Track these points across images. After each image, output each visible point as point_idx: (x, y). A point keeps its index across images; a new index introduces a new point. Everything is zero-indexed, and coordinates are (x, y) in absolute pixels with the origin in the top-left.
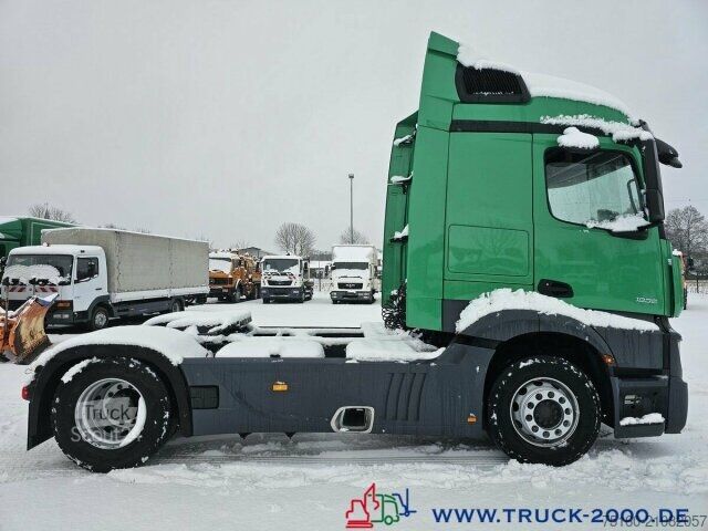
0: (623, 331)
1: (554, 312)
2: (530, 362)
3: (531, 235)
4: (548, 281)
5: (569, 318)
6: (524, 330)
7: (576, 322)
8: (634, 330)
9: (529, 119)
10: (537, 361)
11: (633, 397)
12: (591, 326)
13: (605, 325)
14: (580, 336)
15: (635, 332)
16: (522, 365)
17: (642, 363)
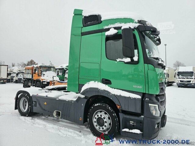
0: (125, 97)
1: (102, 89)
2: (98, 104)
3: (100, 64)
4: (104, 79)
5: (107, 91)
6: (94, 94)
7: (109, 93)
8: (129, 97)
9: (100, 28)
10: (100, 104)
11: (133, 122)
12: (114, 95)
13: (119, 94)
14: (109, 97)
15: (129, 98)
16: (96, 105)
17: (132, 110)
